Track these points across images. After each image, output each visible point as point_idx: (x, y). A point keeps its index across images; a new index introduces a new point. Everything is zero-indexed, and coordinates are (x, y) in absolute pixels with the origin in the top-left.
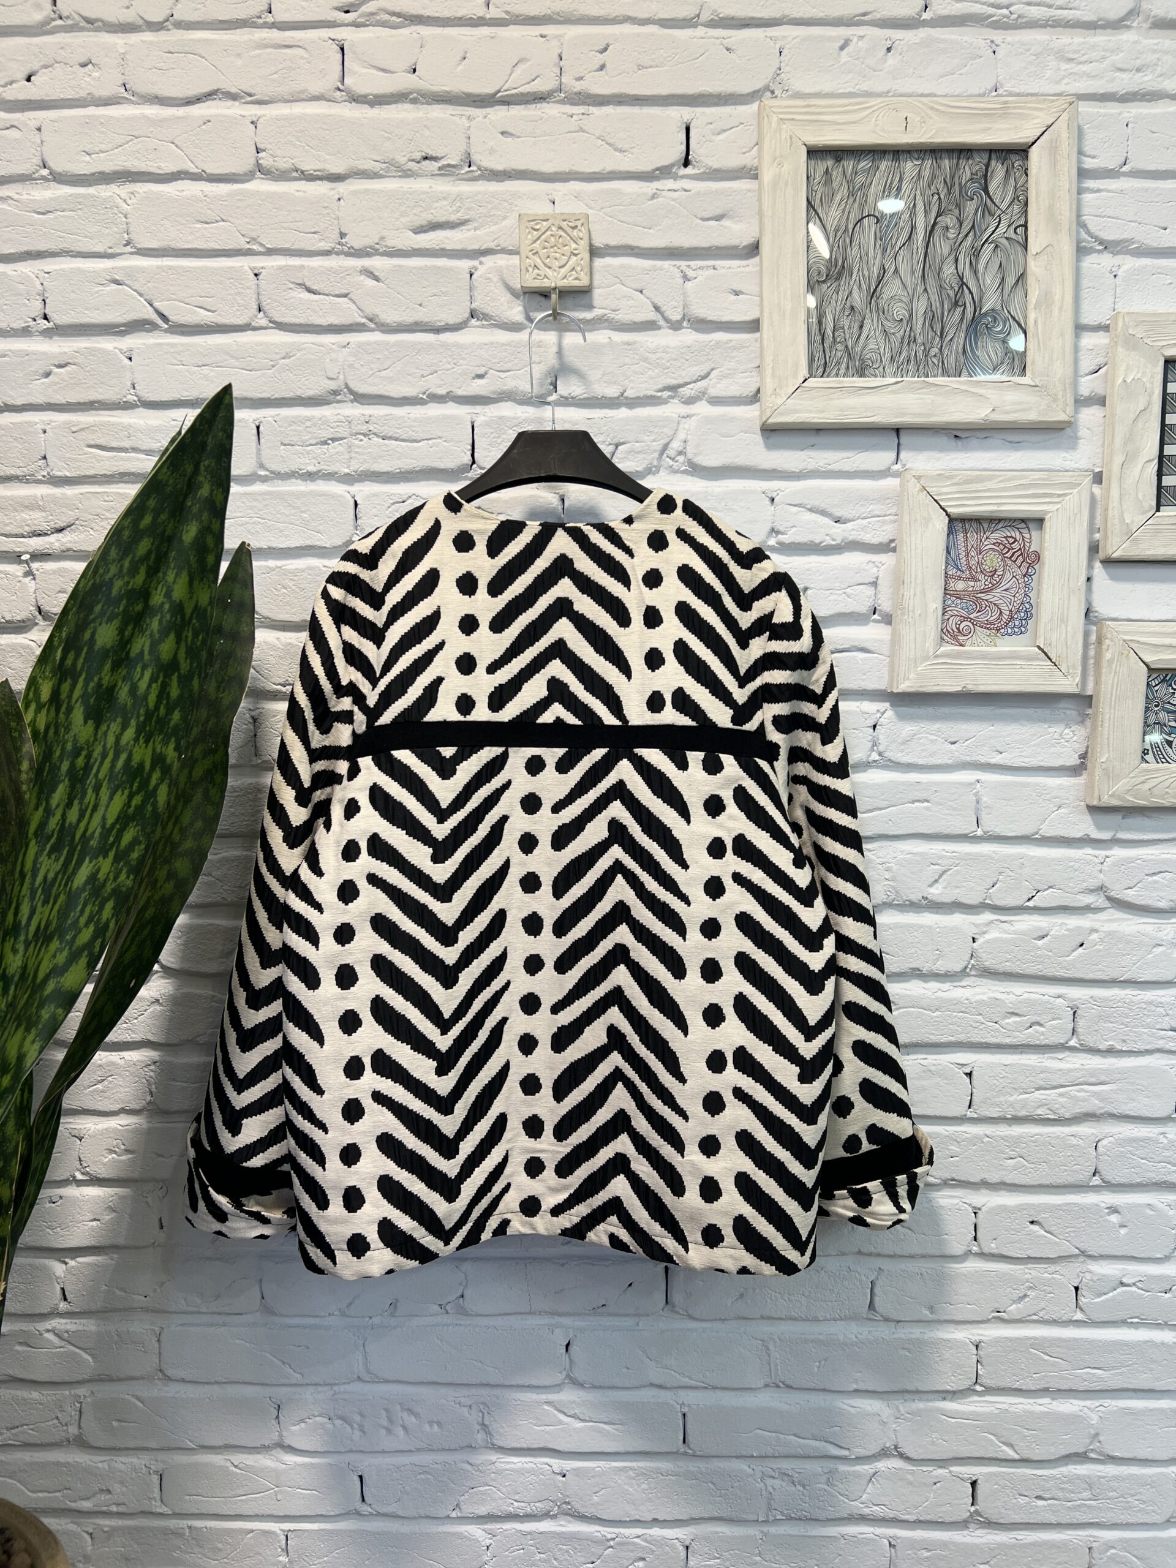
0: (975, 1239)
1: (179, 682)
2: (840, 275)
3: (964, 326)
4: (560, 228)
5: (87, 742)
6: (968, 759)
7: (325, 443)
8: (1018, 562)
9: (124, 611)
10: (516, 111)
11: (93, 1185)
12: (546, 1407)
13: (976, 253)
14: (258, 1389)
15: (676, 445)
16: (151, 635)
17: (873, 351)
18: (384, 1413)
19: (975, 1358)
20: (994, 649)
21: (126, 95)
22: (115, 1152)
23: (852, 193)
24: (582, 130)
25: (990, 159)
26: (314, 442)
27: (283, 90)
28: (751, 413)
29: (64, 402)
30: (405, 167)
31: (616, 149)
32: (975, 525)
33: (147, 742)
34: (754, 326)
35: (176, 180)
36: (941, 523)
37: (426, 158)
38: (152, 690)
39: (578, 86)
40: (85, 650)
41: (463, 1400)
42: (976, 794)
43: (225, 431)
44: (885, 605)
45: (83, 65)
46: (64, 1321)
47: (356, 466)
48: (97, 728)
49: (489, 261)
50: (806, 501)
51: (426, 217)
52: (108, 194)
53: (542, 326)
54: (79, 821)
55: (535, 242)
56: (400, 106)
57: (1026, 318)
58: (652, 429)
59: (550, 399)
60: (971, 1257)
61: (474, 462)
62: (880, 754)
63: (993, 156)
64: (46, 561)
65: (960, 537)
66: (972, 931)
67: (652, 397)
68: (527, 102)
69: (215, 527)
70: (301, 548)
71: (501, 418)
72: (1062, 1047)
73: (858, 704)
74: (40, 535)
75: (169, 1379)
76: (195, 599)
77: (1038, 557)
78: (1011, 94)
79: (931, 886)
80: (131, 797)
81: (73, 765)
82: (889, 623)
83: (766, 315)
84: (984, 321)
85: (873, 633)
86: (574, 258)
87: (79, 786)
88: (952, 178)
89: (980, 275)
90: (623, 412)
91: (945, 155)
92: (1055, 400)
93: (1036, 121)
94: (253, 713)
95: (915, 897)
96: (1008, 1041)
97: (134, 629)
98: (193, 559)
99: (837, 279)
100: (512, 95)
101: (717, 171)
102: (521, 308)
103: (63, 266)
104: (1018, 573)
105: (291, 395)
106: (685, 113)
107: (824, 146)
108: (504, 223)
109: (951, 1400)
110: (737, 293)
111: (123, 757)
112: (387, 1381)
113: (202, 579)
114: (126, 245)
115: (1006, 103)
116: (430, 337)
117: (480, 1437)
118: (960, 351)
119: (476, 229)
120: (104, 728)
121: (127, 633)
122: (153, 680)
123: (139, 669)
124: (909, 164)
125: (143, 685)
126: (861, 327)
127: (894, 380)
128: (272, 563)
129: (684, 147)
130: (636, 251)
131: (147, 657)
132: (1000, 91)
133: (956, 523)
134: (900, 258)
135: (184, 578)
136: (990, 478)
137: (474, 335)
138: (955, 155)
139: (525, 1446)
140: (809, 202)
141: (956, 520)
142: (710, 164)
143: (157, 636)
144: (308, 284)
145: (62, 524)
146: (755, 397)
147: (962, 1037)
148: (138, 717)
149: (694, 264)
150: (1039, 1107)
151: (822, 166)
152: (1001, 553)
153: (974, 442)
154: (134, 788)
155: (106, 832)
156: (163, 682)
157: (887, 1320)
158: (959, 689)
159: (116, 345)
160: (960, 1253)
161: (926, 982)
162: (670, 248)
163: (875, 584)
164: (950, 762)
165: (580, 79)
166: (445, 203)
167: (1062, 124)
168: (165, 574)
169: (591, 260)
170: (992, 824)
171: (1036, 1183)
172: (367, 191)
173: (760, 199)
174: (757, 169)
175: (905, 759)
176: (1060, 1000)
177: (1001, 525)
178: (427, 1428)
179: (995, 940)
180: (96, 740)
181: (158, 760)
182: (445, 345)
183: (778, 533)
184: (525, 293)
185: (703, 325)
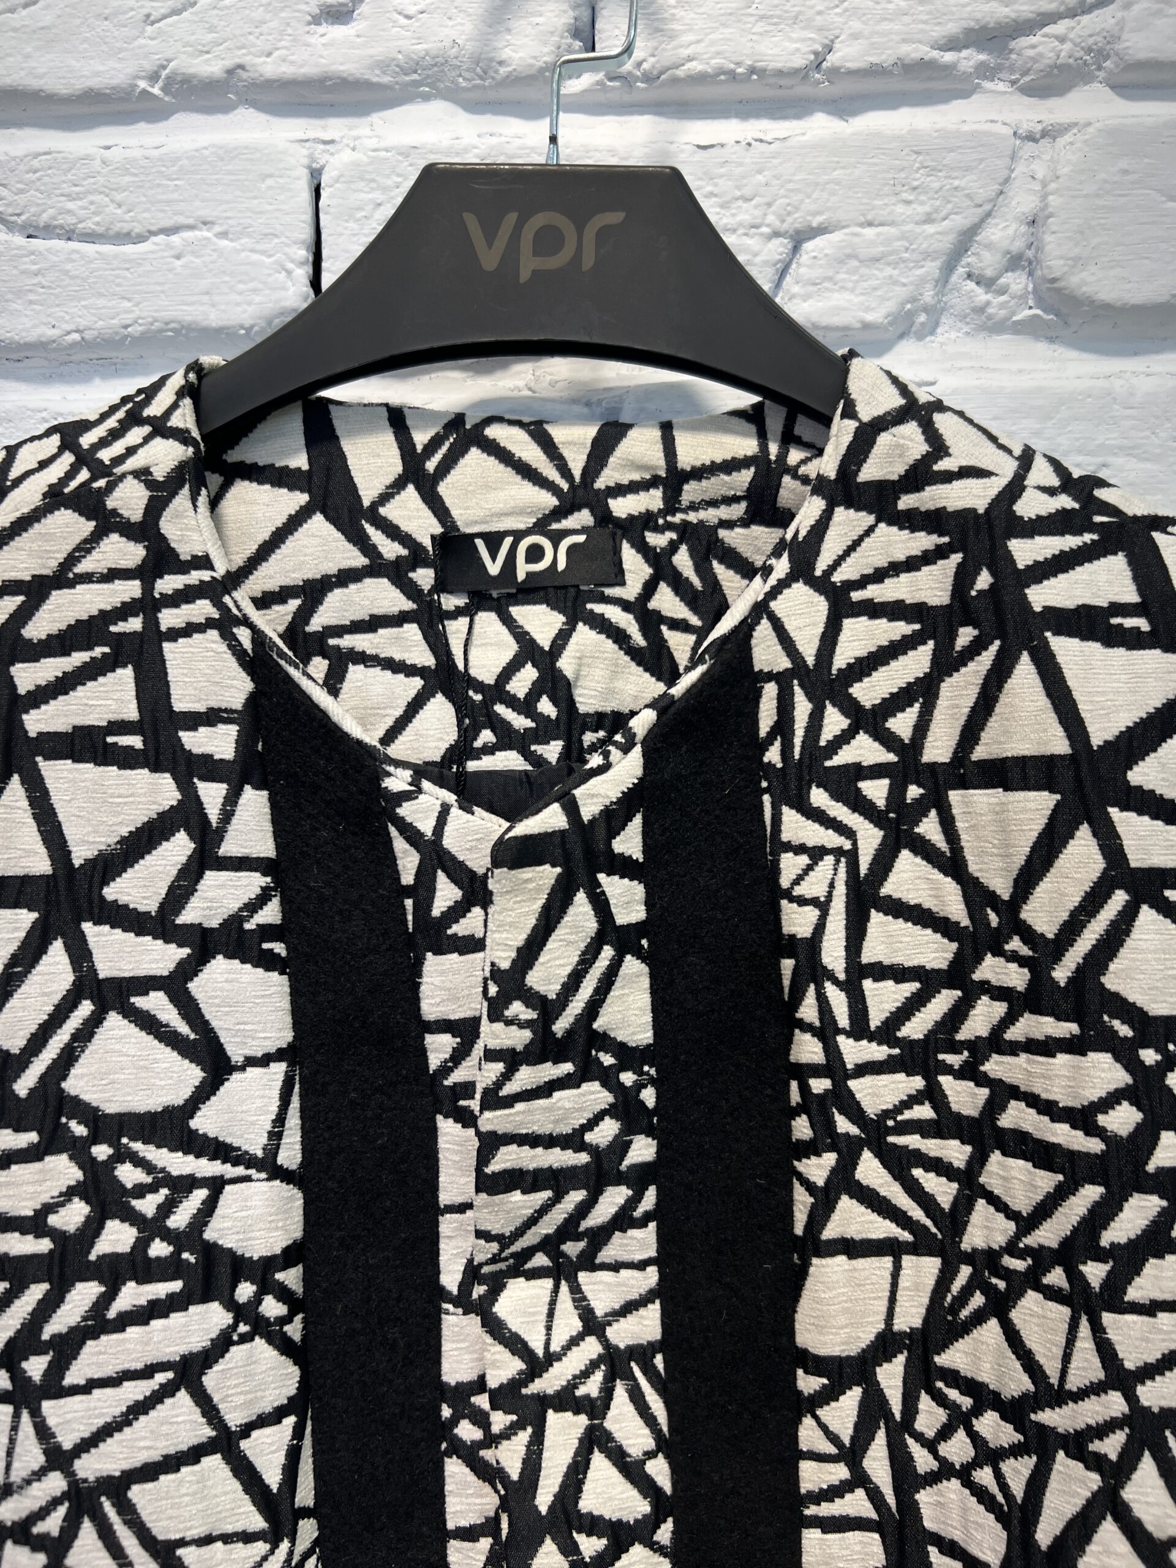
15: (1000, 235)
58: (921, 178)
90: (819, 128)
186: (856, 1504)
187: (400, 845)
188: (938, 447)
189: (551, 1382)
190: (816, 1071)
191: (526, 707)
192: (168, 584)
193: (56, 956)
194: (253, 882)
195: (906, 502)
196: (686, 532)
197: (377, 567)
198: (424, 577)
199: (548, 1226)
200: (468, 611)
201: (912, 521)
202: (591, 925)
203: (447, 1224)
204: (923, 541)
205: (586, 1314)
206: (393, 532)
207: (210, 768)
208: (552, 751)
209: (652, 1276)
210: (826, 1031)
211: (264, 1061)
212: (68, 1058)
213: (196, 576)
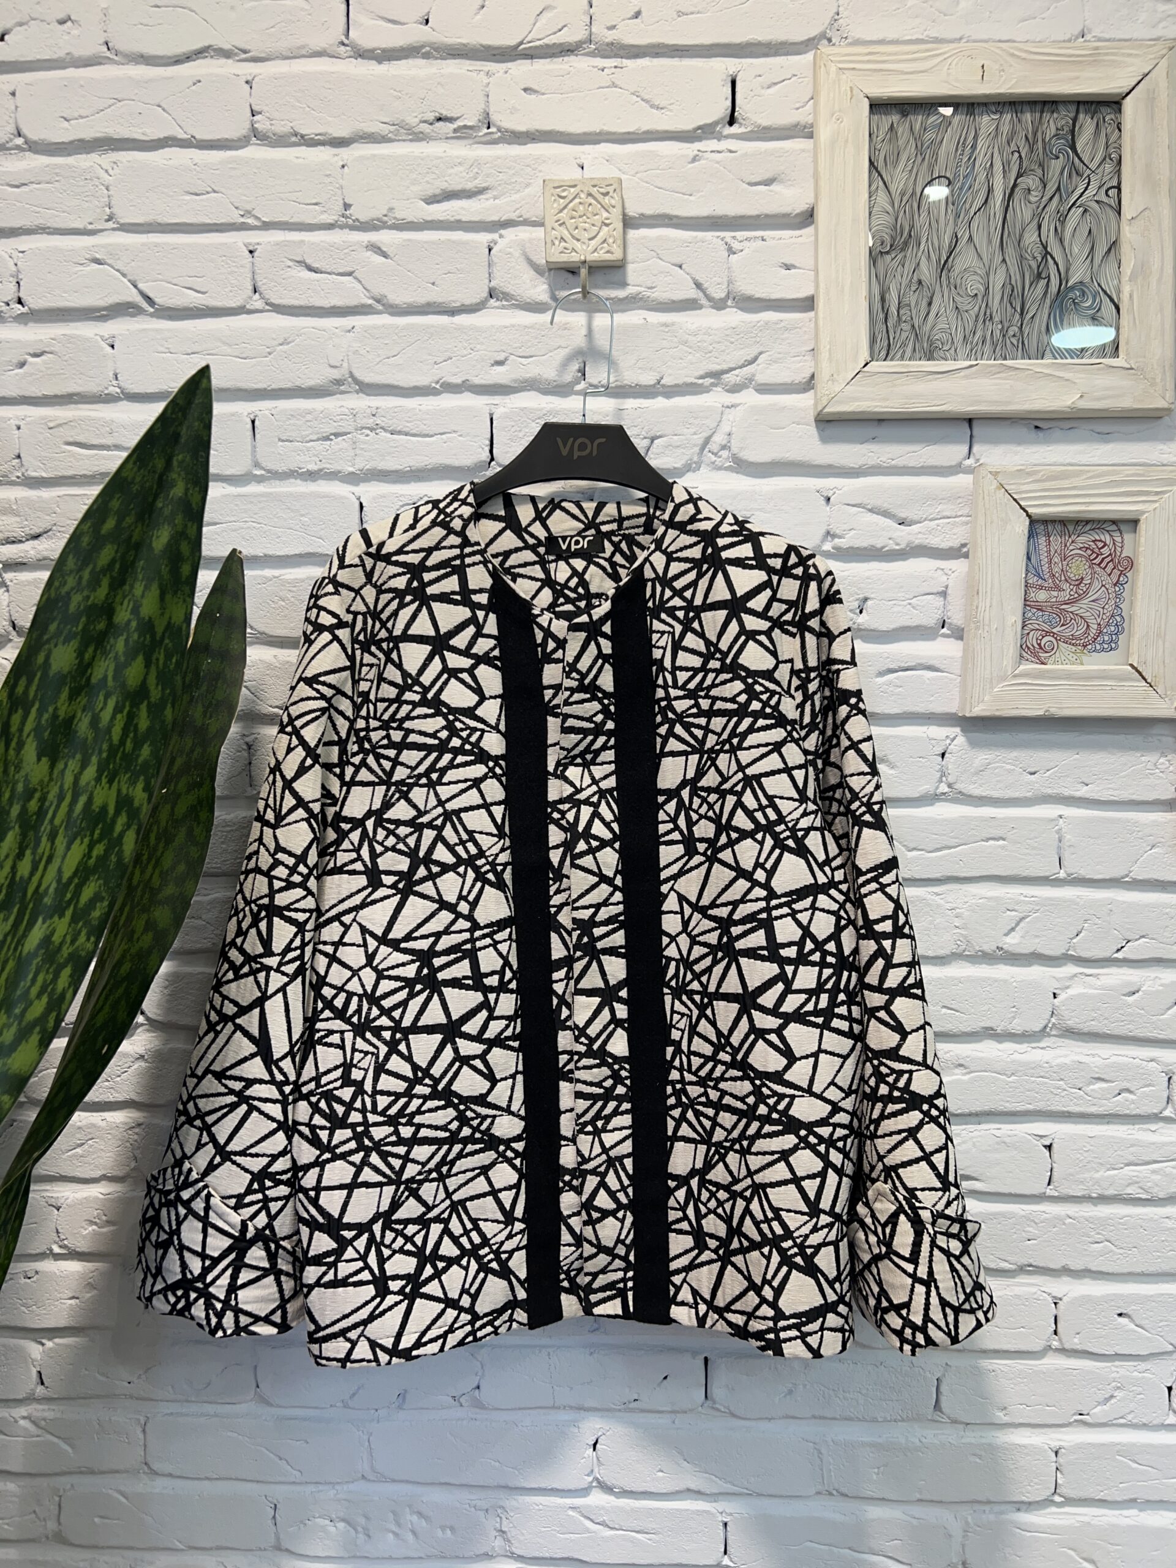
0: (1056, 1333)
1: (149, 711)
2: (906, 244)
3: (1048, 301)
4: (590, 195)
5: (41, 782)
6: (1049, 791)
7: (327, 438)
8: (1108, 570)
9: (84, 630)
10: (541, 65)
11: (72, 1259)
12: (571, 1513)
13: (1062, 219)
14: (254, 1486)
15: (719, 439)
16: (116, 658)
17: (942, 330)
18: (391, 1516)
19: (1054, 1466)
20: (1080, 668)
21: (108, 54)
22: (96, 1224)
23: (920, 150)
24: (614, 85)
25: (1077, 112)
26: (315, 437)
27: (283, 45)
28: (805, 402)
29: (39, 394)
30: (416, 130)
31: (652, 106)
32: (1059, 527)
33: (110, 782)
34: (808, 304)
35: (163, 147)
36: (1022, 525)
37: (439, 119)
38: (116, 722)
39: (610, 36)
40: (39, 674)
41: (479, 1503)
42: (1059, 831)
43: (201, 420)
44: (956, 618)
45: (62, 22)
46: (41, 1407)
47: (362, 464)
48: (52, 767)
49: (510, 233)
50: (865, 501)
51: (438, 186)
52: (88, 164)
53: (570, 306)
54: (32, 874)
55: (561, 211)
56: (410, 61)
57: (1119, 292)
58: (691, 421)
59: (578, 387)
60: (1051, 1353)
61: (492, 459)
62: (950, 786)
63: (1082, 108)
64: (21, 571)
65: (1042, 540)
66: (1054, 986)
67: (692, 384)
68: (553, 56)
69: (192, 531)
70: (300, 556)
71: (522, 409)
72: (1156, 1118)
73: (924, 728)
74: (13, 542)
75: (156, 1473)
76: (167, 616)
77: (1131, 563)
78: (1100, 40)
79: (1006, 935)
80: (91, 847)
81: (24, 810)
82: (961, 638)
83: (822, 290)
84: (1071, 295)
85: (943, 649)
86: (605, 229)
87: (31, 834)
88: (1035, 134)
89: (1066, 243)
90: (660, 402)
91: (1025, 108)
92: (1153, 384)
93: (1131, 69)
94: (247, 739)
95: (989, 947)
96: (1093, 1110)
97: (95, 651)
98: (165, 570)
99: (902, 250)
100: (536, 47)
101: (766, 129)
102: (545, 287)
103: (39, 245)
104: (1108, 581)
105: (289, 385)
106: (731, 65)
107: (890, 98)
108: (527, 191)
109: (1026, 1511)
110: (788, 267)
111: (82, 800)
112: (394, 1481)
113: (175, 593)
114: (108, 220)
115: (1097, 48)
116: (444, 319)
117: (499, 1543)
118: (1043, 328)
119: (495, 198)
120: (60, 765)
121: (87, 656)
122: (118, 710)
123: (101, 698)
124: (986, 118)
125: (106, 716)
126: (930, 304)
127: (968, 363)
128: (268, 572)
129: (729, 103)
130: (675, 221)
131: (110, 682)
132: (1088, 37)
133: (1038, 525)
134: (975, 225)
135: (154, 591)
136: (1078, 474)
137: (494, 317)
138: (1039, 107)
139: (547, 1555)
140: (871, 163)
141: (1038, 521)
142: (759, 121)
143: (122, 659)
144: (308, 261)
145: (38, 531)
146: (809, 384)
147: (1040, 1105)
148: (100, 752)
149: (740, 235)
150: (1129, 1185)
151: (886, 121)
152: (1088, 559)
153: (1058, 433)
154: (96, 836)
155: (62, 887)
156: (129, 713)
157: (955, 1422)
158: (1041, 713)
159: (97, 331)
160: (1038, 1348)
161: (1000, 1042)
162: (713, 217)
163: (944, 594)
164: (1029, 794)
165: (613, 27)
166: (461, 169)
167: (1160, 73)
168: (132, 587)
169: (625, 233)
170: (1075, 866)
171: (1125, 1271)
172: (374, 156)
173: (815, 161)
174: (812, 126)
175: (977, 791)
176: (1153, 1064)
177: (1088, 527)
178: (439, 1533)
179: (1079, 995)
180: (51, 779)
181: (124, 803)
182: (460, 329)
183: (834, 536)
184: (550, 270)
185: (750, 303)
186: (676, 836)
187: (537, 630)
188: (698, 511)
189: (582, 796)
190: (662, 699)
191: (575, 590)
192: (468, 550)
193: (437, 659)
194: (492, 642)
195: (689, 528)
196: (624, 536)
197: (527, 547)
198: (542, 550)
199: (581, 747)
200: (556, 561)
201: (691, 533)
202: (596, 652)
203: (550, 750)
204: (694, 539)
205: (593, 778)
206: (532, 535)
207: (480, 606)
208: (583, 604)
209: (613, 767)
210: (665, 687)
211: (495, 697)
212: (441, 689)
213: (476, 548)
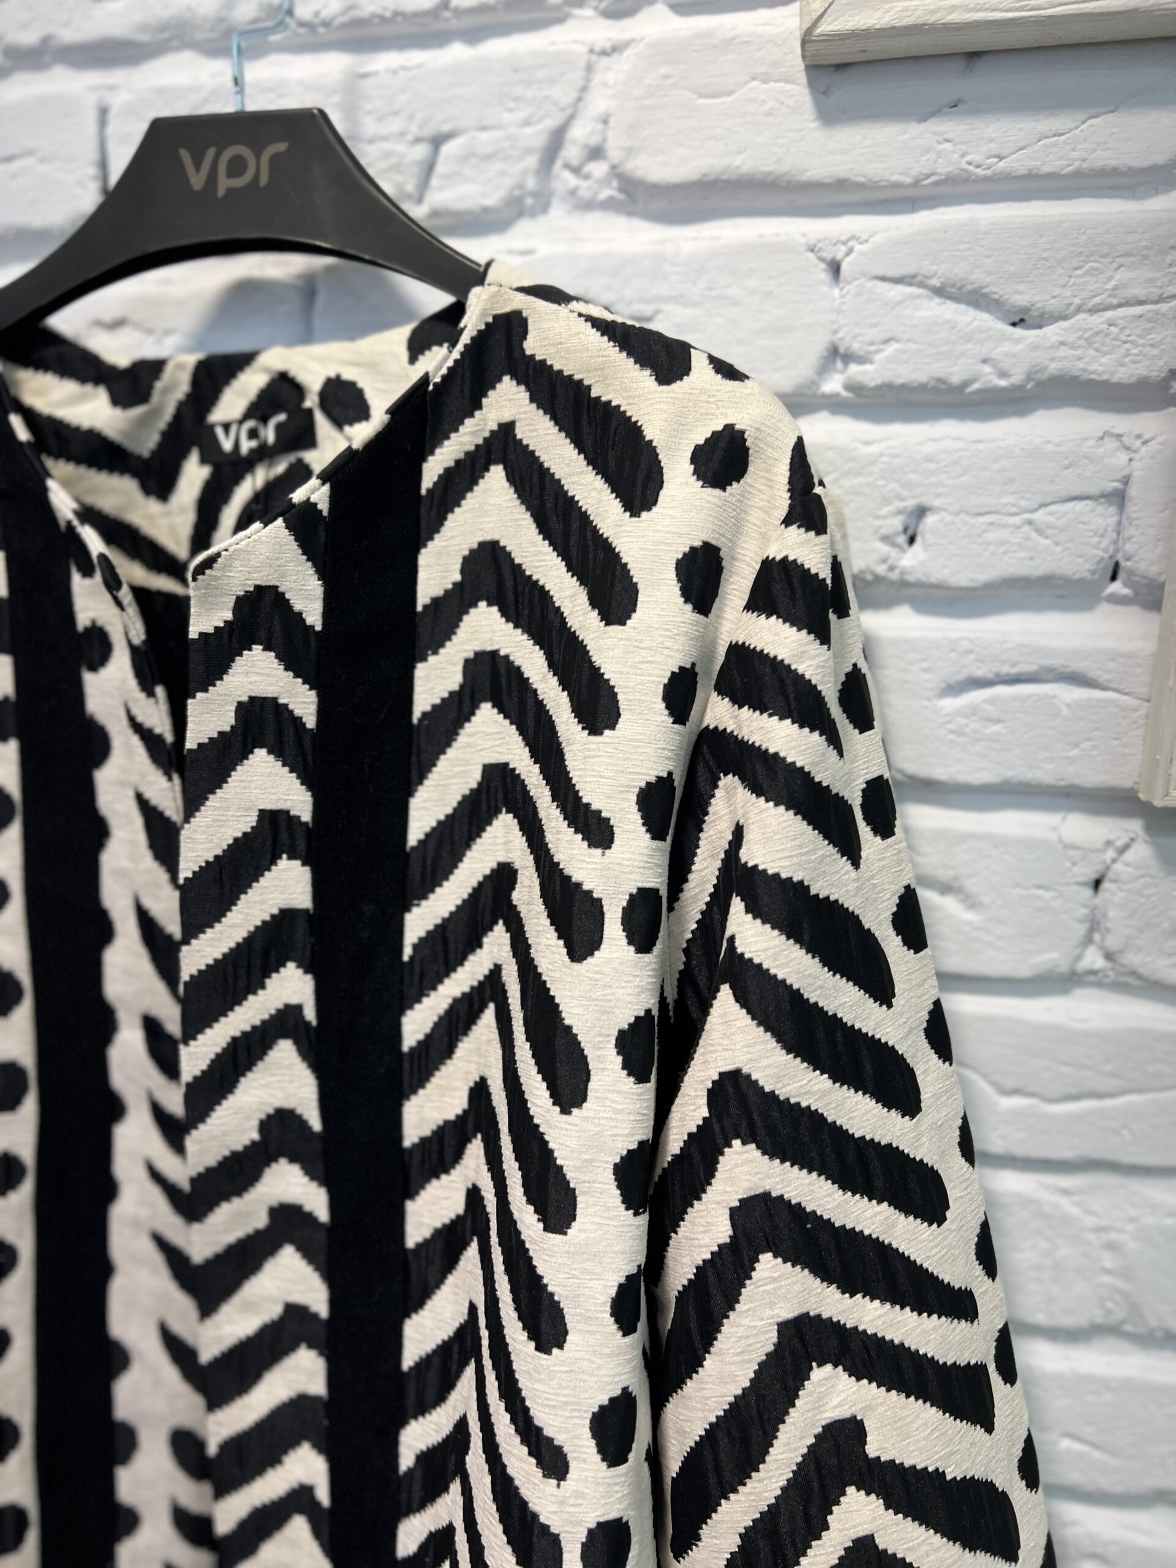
44: (1148, 558)
50: (927, 267)
62: (1109, 956)
73: (1053, 821)
82: (1157, 608)
90: (453, 54)
163: (1118, 498)
183: (848, 358)
